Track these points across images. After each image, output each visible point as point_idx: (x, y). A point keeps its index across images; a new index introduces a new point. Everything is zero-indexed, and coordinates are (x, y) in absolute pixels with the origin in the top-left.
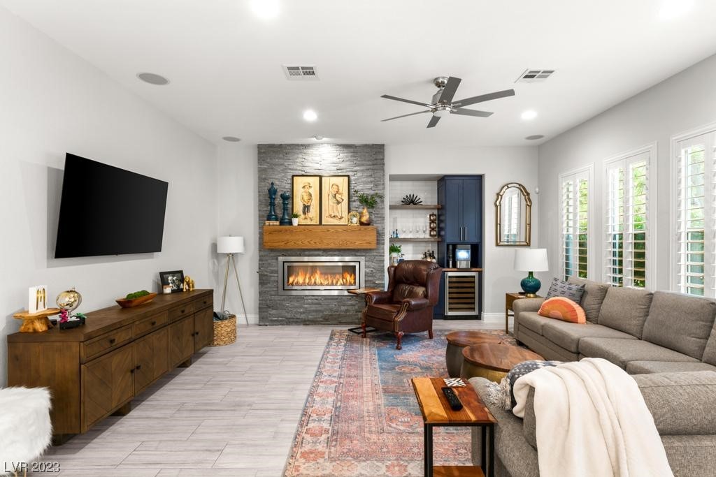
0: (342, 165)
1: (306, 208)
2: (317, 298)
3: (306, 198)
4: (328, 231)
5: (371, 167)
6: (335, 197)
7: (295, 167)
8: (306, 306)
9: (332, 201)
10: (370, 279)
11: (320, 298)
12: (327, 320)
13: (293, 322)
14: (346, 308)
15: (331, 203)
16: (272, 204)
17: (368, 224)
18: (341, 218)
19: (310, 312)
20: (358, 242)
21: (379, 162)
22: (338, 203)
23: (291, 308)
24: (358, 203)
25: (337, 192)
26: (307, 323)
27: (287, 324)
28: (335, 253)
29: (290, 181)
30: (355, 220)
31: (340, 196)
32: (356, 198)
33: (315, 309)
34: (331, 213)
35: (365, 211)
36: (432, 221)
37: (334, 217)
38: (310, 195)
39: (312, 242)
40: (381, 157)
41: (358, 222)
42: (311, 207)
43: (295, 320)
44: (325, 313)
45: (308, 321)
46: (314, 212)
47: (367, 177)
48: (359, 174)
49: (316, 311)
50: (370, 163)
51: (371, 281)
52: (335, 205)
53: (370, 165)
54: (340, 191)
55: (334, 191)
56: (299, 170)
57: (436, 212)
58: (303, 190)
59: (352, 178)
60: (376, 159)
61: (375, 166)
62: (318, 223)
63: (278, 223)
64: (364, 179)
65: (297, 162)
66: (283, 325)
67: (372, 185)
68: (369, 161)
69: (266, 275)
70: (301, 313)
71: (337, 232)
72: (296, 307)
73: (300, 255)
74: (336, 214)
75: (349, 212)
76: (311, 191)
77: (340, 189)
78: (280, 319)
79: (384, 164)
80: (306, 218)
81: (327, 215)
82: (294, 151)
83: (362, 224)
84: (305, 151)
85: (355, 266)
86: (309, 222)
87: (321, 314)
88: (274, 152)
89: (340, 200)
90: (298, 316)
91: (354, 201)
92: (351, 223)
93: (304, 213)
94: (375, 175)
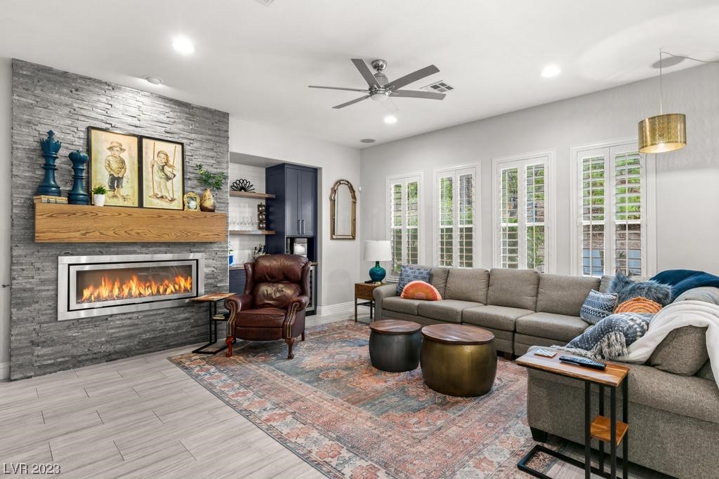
0: (173, 128)
1: (115, 181)
2: (129, 316)
3: (115, 166)
4: (160, 217)
5: (213, 138)
6: (163, 170)
7: (93, 115)
8: (112, 331)
9: (158, 176)
10: (210, 281)
11: (135, 315)
12: (147, 347)
13: (87, 360)
14: (176, 324)
15: (156, 178)
16: (49, 168)
17: (212, 211)
18: (172, 200)
19: (119, 339)
20: (202, 234)
21: (222, 134)
22: (168, 178)
23: (81, 338)
24: (195, 182)
25: (166, 164)
26: (114, 357)
27: (75, 366)
28: (161, 249)
29: (82, 135)
30: (193, 204)
31: (171, 170)
32: (193, 175)
33: (127, 333)
34: (156, 191)
35: (208, 193)
36: (260, 213)
37: (162, 197)
38: (123, 162)
39: (133, 233)
40: (225, 128)
41: (198, 208)
42: (125, 180)
43: (90, 357)
44: (144, 336)
45: (116, 352)
46: (129, 187)
47: (207, 149)
48: (196, 145)
49: (130, 337)
50: (210, 132)
51: (211, 284)
52: (163, 181)
53: (211, 135)
54: (171, 163)
55: (161, 161)
56: (102, 121)
57: (264, 203)
58: (109, 153)
59: (187, 148)
60: (219, 130)
61: (217, 139)
62: (136, 205)
63: (64, 199)
64: (204, 152)
65: (97, 108)
66: (64, 370)
67: (214, 162)
68: (209, 129)
69: (31, 290)
70: (102, 344)
71: (172, 218)
72: (92, 336)
73: (101, 253)
74: (165, 194)
75: (184, 194)
76: (124, 155)
77: (171, 159)
78: (59, 360)
79: (228, 138)
80: (115, 196)
81: (151, 194)
82: (91, 88)
83: (203, 209)
84: (113, 93)
85: (191, 266)
86: (120, 202)
87: (137, 340)
88: (49, 80)
89: (170, 175)
90: (95, 350)
91: (189, 179)
92: (189, 207)
93: (112, 187)
94: (218, 150)
